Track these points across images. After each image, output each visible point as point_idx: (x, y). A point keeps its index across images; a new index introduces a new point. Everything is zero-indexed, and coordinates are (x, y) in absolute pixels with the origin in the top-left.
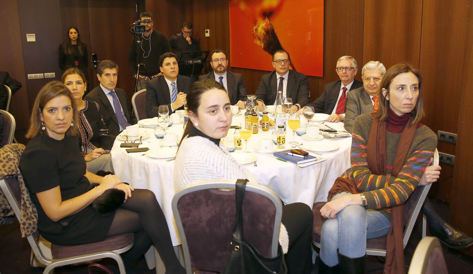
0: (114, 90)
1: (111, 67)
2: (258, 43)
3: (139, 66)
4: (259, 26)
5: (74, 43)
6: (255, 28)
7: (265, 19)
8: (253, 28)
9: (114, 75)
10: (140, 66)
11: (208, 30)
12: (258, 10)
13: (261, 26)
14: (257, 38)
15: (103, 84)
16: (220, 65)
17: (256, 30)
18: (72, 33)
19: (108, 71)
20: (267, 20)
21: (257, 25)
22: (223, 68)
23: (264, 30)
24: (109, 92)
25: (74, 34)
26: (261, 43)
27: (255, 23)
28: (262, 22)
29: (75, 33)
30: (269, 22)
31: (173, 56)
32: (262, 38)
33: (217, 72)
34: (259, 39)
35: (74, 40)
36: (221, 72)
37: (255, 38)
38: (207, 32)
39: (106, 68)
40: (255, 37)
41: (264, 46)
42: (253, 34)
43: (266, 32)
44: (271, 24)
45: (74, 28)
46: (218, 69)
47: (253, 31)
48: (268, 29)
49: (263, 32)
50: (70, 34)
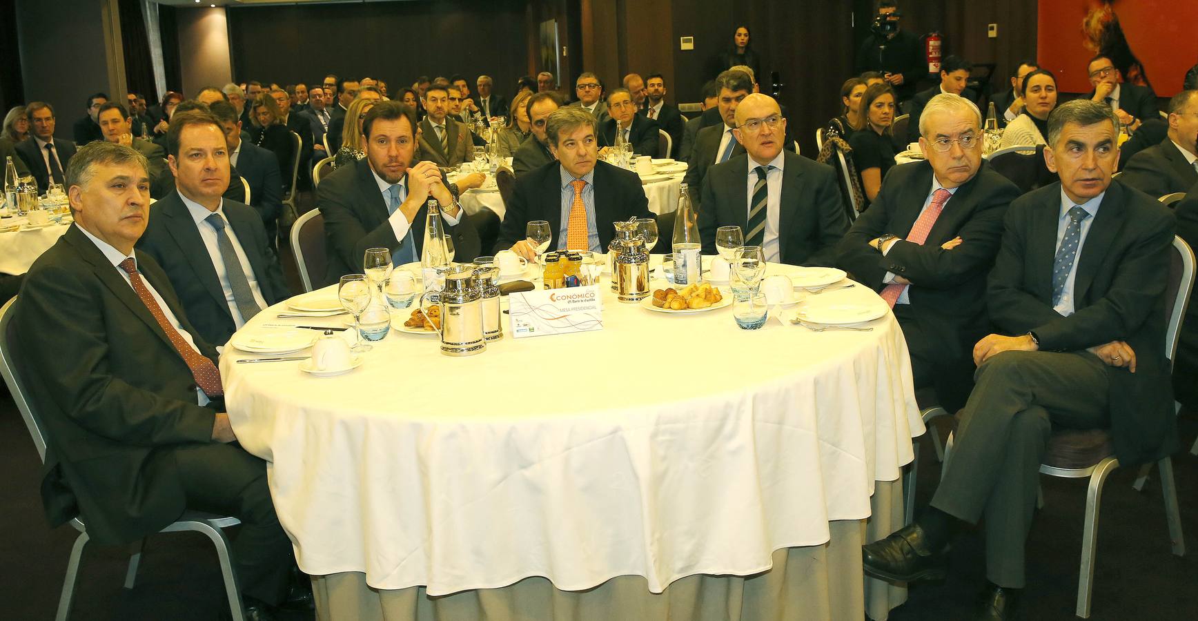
2: (1090, 46)
4: (1092, 17)
5: (740, 52)
6: (1085, 20)
7: (1104, 5)
8: (1081, 21)
11: (995, 26)
13: (1098, 16)
14: (1088, 38)
17: (1088, 24)
18: (740, 35)
20: (1107, 6)
21: (1089, 15)
23: (1102, 24)
25: (743, 37)
26: (1095, 46)
27: (1086, 11)
28: (1099, 10)
29: (745, 35)
30: (1110, 10)
32: (1097, 38)
34: (1092, 40)
35: (742, 47)
37: (1084, 38)
38: (992, 29)
40: (1084, 35)
41: (1100, 51)
42: (1082, 31)
43: (1104, 27)
44: (1113, 14)
45: (745, 28)
47: (1082, 26)
48: (1108, 21)
49: (1100, 27)
50: (736, 37)
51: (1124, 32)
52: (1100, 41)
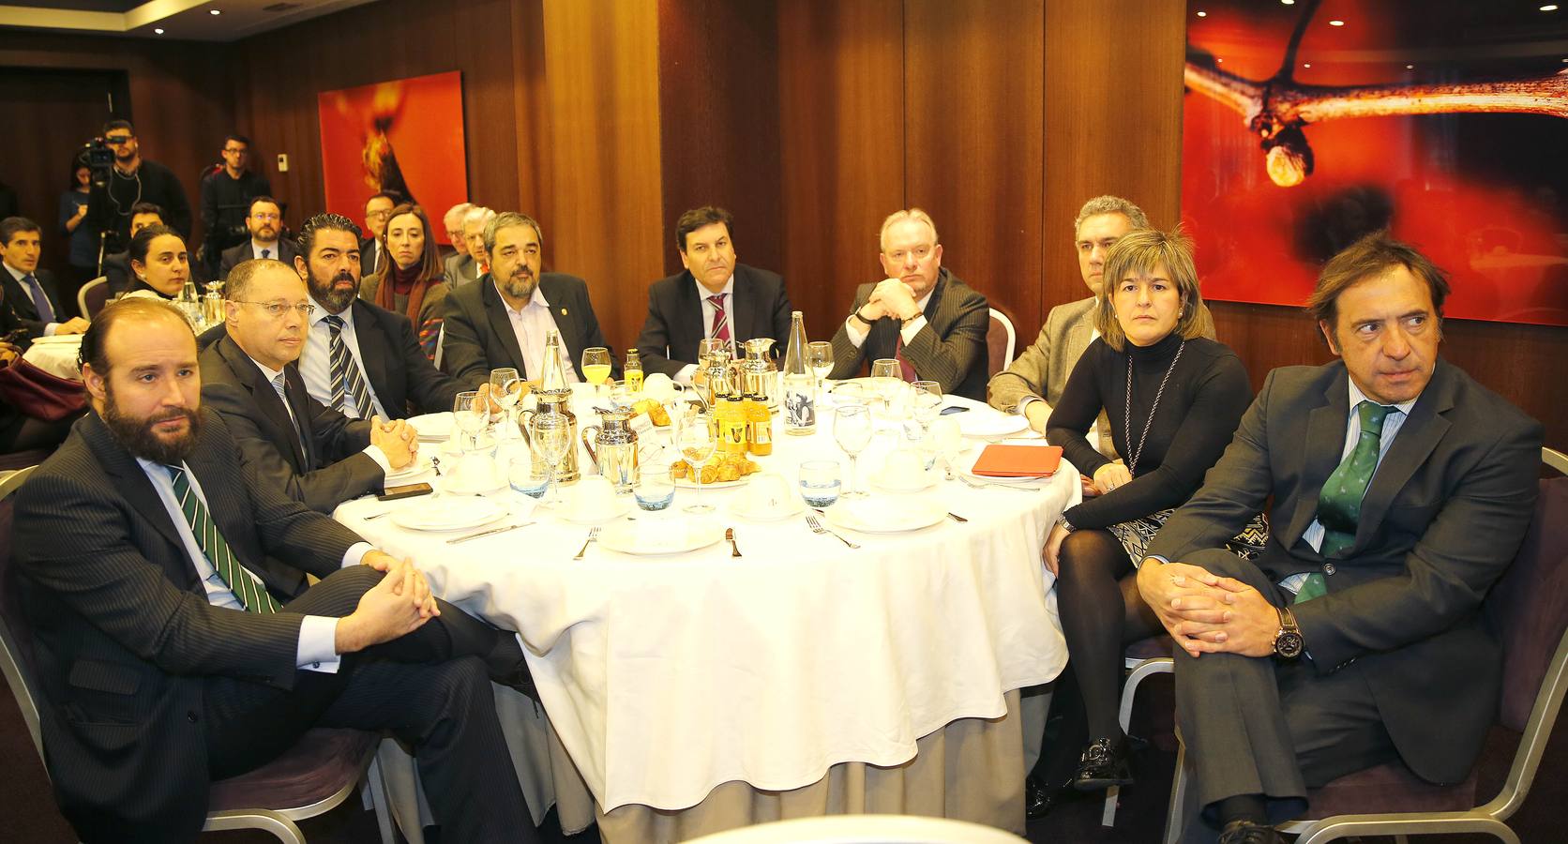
0: (32, 274)
1: (29, 229)
2: (371, 185)
3: (103, 235)
4: (370, 148)
6: (364, 152)
7: (380, 134)
8: (361, 154)
9: (34, 243)
10: (107, 236)
11: (284, 156)
12: (367, 115)
13: (375, 147)
14: (370, 175)
15: (13, 260)
16: (268, 226)
17: (367, 157)
19: (21, 235)
20: (382, 136)
21: (368, 146)
22: (271, 233)
23: (380, 157)
24: (23, 276)
27: (364, 141)
28: (375, 139)
30: (385, 140)
31: (154, 211)
32: (377, 172)
33: (258, 237)
34: (373, 175)
36: (267, 240)
37: (366, 174)
38: (282, 160)
39: (17, 230)
40: (365, 171)
42: (363, 165)
43: (382, 160)
44: (389, 145)
46: (262, 233)
47: (362, 158)
48: (385, 154)
49: (378, 160)
51: (400, 167)
52: (380, 177)
